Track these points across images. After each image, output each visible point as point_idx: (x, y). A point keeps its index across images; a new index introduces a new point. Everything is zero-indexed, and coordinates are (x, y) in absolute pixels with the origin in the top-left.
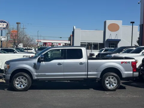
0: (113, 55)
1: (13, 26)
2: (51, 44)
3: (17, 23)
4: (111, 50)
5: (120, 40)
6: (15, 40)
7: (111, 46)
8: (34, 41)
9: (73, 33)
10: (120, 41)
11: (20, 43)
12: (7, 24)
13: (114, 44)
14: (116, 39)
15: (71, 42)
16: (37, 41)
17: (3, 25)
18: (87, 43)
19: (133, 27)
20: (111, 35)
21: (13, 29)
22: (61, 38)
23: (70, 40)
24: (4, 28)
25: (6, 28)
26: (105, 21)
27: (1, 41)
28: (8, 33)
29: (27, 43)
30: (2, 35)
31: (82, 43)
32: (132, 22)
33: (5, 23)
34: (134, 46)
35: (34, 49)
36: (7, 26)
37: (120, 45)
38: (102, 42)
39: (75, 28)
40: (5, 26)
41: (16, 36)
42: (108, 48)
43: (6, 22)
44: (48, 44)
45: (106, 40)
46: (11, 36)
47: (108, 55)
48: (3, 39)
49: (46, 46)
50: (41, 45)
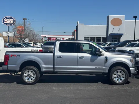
0: (117, 49)
1: (20, 22)
2: (55, 39)
3: (24, 19)
4: (114, 44)
5: (123, 34)
6: (21, 35)
7: (113, 40)
8: (39, 36)
9: (77, 28)
10: (123, 36)
11: (26, 38)
12: (14, 20)
13: (116, 38)
14: (119, 33)
15: (74, 37)
16: (42, 36)
17: (10, 21)
18: (91, 37)
19: (135, 21)
20: (114, 30)
21: (20, 24)
22: (65, 33)
23: (73, 34)
24: (11, 24)
25: (13, 24)
26: (108, 16)
27: (9, 37)
28: (15, 29)
29: (33, 38)
30: (9, 31)
31: (86, 38)
32: (134, 17)
33: (11, 19)
34: (137, 40)
35: (39, 44)
36: (14, 22)
37: (122, 39)
38: (105, 37)
39: (78, 23)
40: (12, 22)
41: (22, 31)
42: (111, 42)
43: (13, 19)
44: (53, 39)
45: (109, 34)
46: (18, 31)
47: (112, 49)
48: (10, 35)
49: (50, 40)
50: (45, 40)
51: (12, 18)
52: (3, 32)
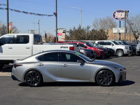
27: (120, 34)
30: (120, 27)
52: (114, 29)
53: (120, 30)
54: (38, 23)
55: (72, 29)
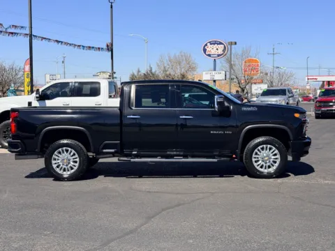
12: (225, 47)
16: (308, 79)
17: (217, 49)
24: (219, 55)
25: (222, 54)
27: (215, 81)
30: (215, 70)
33: (220, 46)
36: (224, 51)
40: (220, 52)
48: (217, 77)
51: (221, 43)
52: (204, 73)
53: (216, 75)
54: (63, 62)
55: (136, 74)
